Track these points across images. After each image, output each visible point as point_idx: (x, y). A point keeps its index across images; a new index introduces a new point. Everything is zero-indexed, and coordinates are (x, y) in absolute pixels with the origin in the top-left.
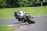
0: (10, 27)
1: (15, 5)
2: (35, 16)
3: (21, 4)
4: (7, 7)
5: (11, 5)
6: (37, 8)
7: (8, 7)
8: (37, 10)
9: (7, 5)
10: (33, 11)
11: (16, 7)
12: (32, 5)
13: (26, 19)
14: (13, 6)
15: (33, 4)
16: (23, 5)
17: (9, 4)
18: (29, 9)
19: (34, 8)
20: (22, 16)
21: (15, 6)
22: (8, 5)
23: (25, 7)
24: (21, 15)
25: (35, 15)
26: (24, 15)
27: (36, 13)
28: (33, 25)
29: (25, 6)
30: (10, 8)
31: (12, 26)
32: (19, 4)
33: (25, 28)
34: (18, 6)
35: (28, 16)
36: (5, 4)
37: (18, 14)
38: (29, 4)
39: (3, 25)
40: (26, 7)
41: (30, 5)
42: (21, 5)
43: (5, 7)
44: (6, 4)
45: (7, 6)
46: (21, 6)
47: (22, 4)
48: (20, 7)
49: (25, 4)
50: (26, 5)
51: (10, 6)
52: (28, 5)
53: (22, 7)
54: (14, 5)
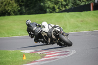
0: (26, 54)
1: (35, 9)
2: (77, 31)
3: (47, 6)
4: (19, 13)
5: (27, 9)
6: (81, 15)
7: (21, 13)
8: (82, 20)
9: (19, 9)
10: (72, 20)
11: (37, 12)
12: (71, 8)
13: (54, 37)
14: (32, 10)
15: (72, 6)
16: (52, 9)
17: (23, 7)
18: (64, 16)
19: (76, 15)
20: (47, 32)
21: (35, 11)
22: (21, 9)
23: (56, 12)
24: (44, 29)
25: (77, 29)
26: (50, 30)
27: (79, 25)
28: (73, 51)
29: (57, 10)
30: (25, 14)
31: (30, 53)
32: (44, 7)
33: (56, 57)
34: (42, 11)
35: (59, 32)
36: (15, 7)
37: (33, 28)
38: (65, 6)
39: (11, 51)
40: (59, 12)
41: (68, 8)
42: (48, 8)
43: (14, 12)
44: (17, 7)
45: (19, 11)
46: (48, 10)
47: (51, 6)
48: (45, 12)
49: (56, 7)
50: (59, 8)
51: (26, 11)
52: (64, 9)
53: (51, 12)
54: (33, 8)
